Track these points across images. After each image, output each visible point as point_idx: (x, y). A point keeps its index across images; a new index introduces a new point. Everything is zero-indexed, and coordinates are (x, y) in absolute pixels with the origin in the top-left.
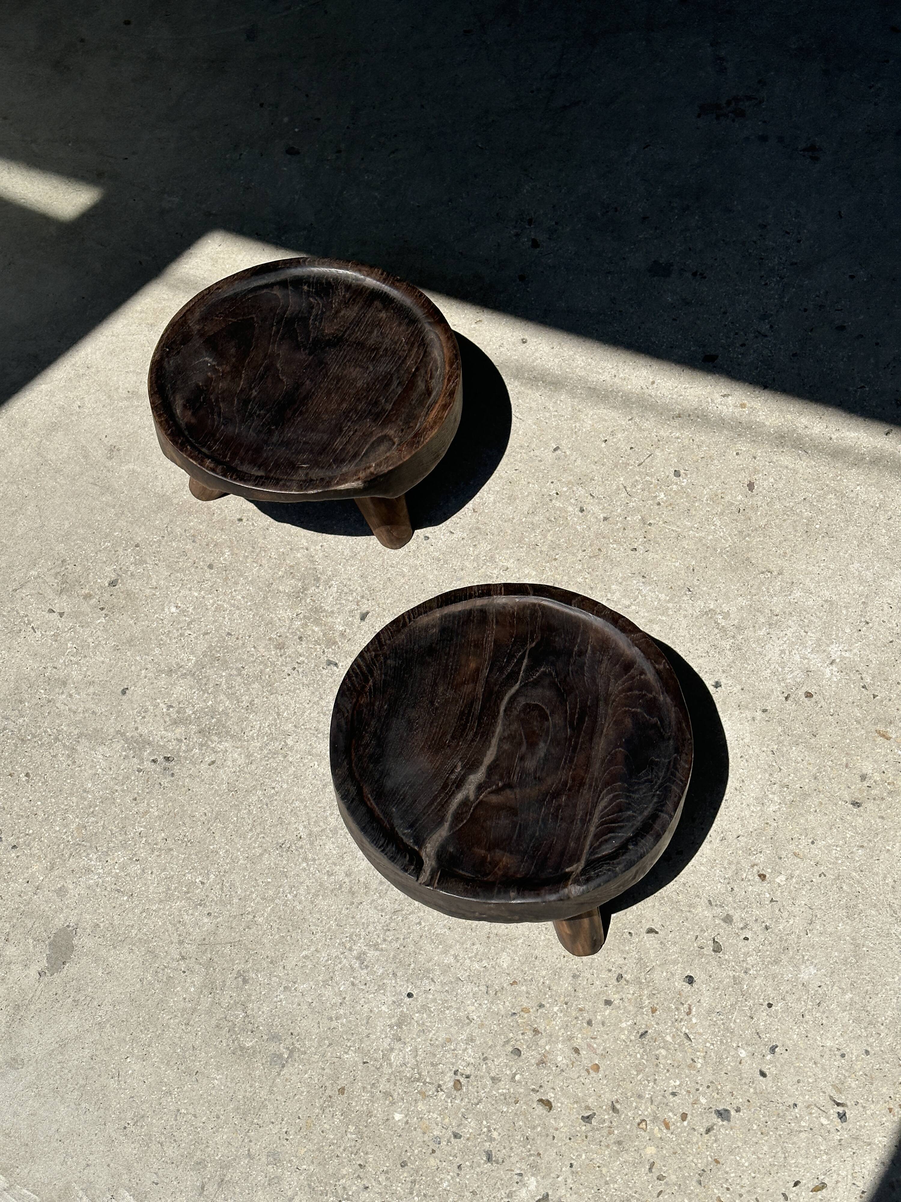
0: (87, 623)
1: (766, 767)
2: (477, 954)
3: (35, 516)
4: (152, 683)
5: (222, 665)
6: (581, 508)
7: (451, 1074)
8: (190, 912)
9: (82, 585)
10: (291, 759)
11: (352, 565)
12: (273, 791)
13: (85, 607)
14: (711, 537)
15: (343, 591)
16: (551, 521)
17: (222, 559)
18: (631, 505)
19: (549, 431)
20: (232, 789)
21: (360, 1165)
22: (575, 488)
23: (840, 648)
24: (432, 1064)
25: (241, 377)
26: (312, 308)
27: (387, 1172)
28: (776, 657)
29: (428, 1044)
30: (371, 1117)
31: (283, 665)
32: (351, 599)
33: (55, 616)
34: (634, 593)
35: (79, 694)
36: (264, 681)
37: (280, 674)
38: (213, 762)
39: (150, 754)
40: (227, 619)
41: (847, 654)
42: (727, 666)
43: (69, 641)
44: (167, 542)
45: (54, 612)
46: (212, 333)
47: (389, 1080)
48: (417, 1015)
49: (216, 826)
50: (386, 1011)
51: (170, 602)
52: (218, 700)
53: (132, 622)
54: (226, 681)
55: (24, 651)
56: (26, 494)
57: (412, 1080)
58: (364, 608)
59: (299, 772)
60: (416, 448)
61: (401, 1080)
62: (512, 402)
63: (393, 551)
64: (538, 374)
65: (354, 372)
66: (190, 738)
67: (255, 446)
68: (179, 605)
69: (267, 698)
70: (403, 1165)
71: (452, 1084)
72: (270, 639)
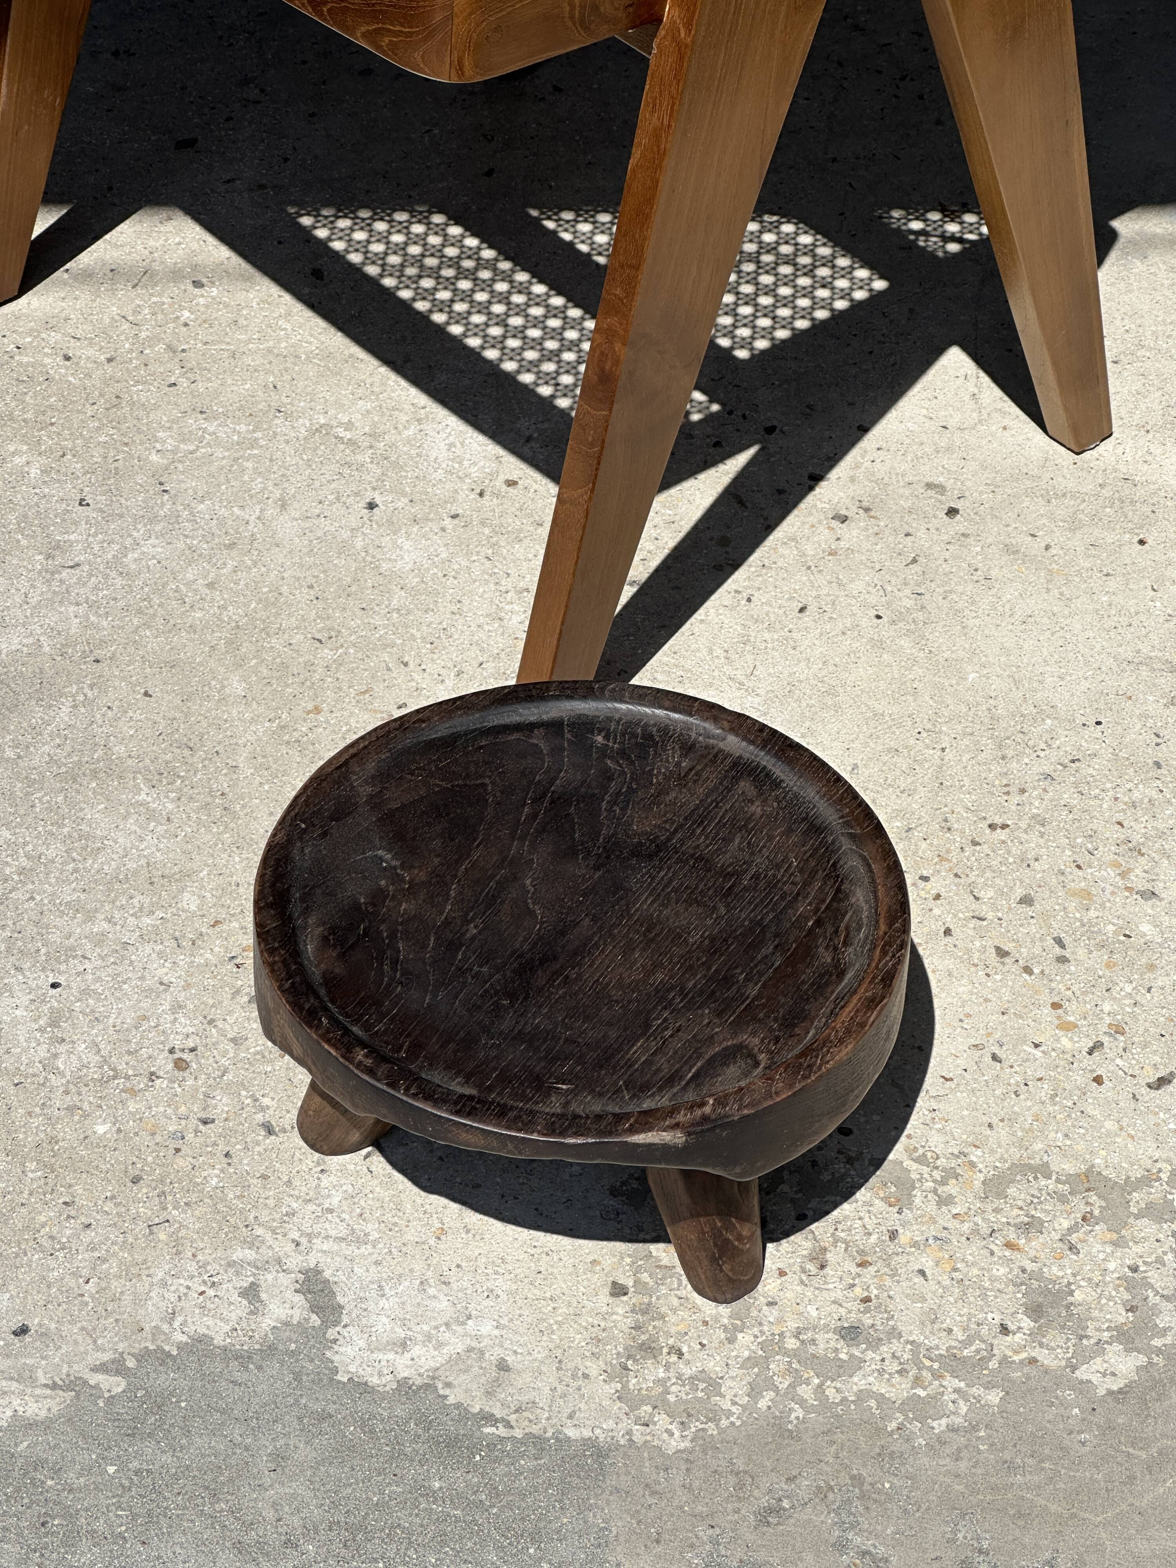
1: (486, 577)
2: (141, 909)
6: (64, 356)
7: (166, 1054)
14: (284, 345)
16: (23, 381)
18: (143, 335)
21: (65, 1203)
22: (44, 335)
23: (533, 420)
24: (129, 1053)
27: (113, 1197)
28: (444, 454)
29: (111, 1032)
30: (56, 1143)
34: (196, 434)
41: (546, 425)
42: (377, 481)
47: (67, 1092)
48: (78, 1004)
50: (25, 1014)
57: (103, 1082)
61: (87, 1085)
70: (136, 1180)
71: (172, 1065)
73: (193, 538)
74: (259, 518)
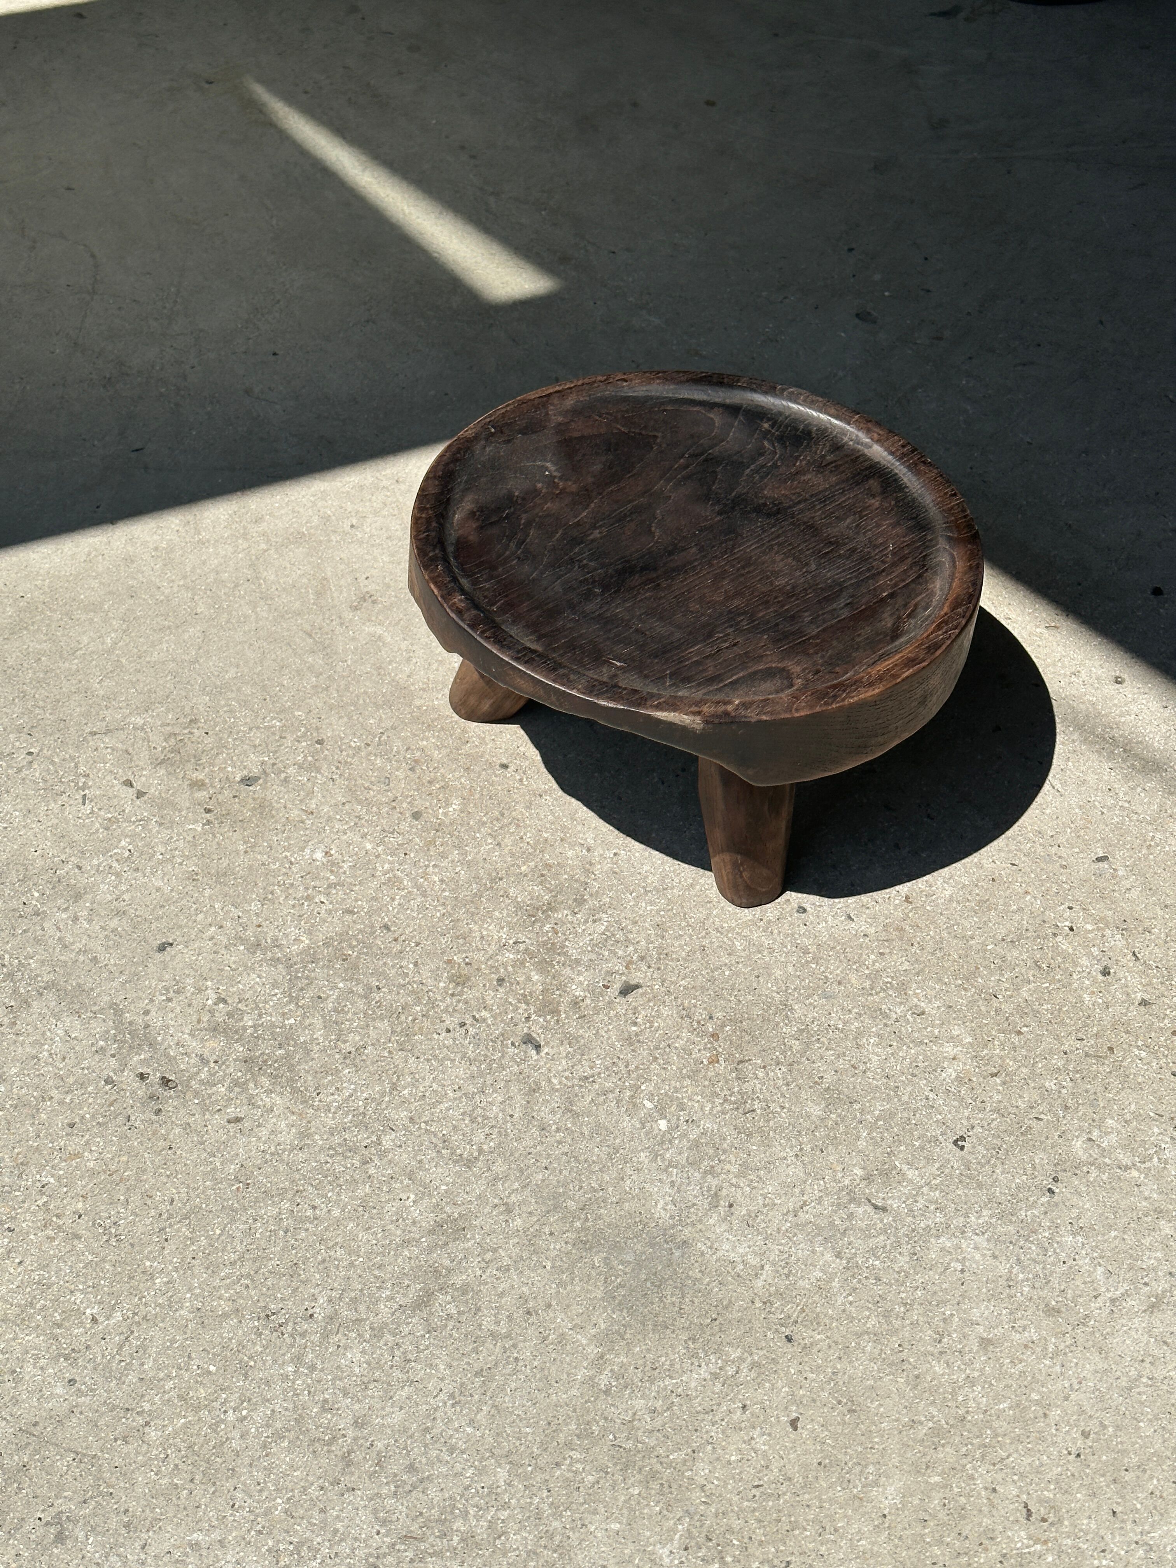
0: (172, 822)
3: (191, 645)
4: (215, 952)
5: (346, 970)
6: (1106, 967)
8: (43, 1362)
9: (199, 765)
10: (372, 1171)
11: (651, 903)
12: (309, 1213)
13: (184, 799)
15: (614, 935)
16: (1040, 967)
17: (441, 811)
19: (1102, 826)
20: (243, 1179)
22: (1108, 932)
25: (588, 505)
26: (761, 454)
31: (446, 1011)
32: (620, 953)
33: (131, 792)
34: (1146, 1150)
35: (90, 921)
36: (401, 1023)
37: (433, 1024)
38: (238, 1120)
39: (142, 1062)
40: (396, 903)
43: (126, 836)
44: (370, 754)
45: (132, 786)
46: (576, 434)
49: (178, 1230)
51: (320, 842)
52: (307, 1022)
53: (242, 848)
54: (338, 998)
55: (50, 824)
56: (199, 611)
58: (636, 977)
59: (375, 1199)
60: (826, 704)
62: (1054, 761)
63: (731, 908)
64: (1121, 736)
65: (780, 563)
66: (224, 1063)
67: (551, 605)
68: (332, 852)
69: (390, 1052)
72: (449, 962)
73: (1023, 1269)
74: (1113, 1301)
